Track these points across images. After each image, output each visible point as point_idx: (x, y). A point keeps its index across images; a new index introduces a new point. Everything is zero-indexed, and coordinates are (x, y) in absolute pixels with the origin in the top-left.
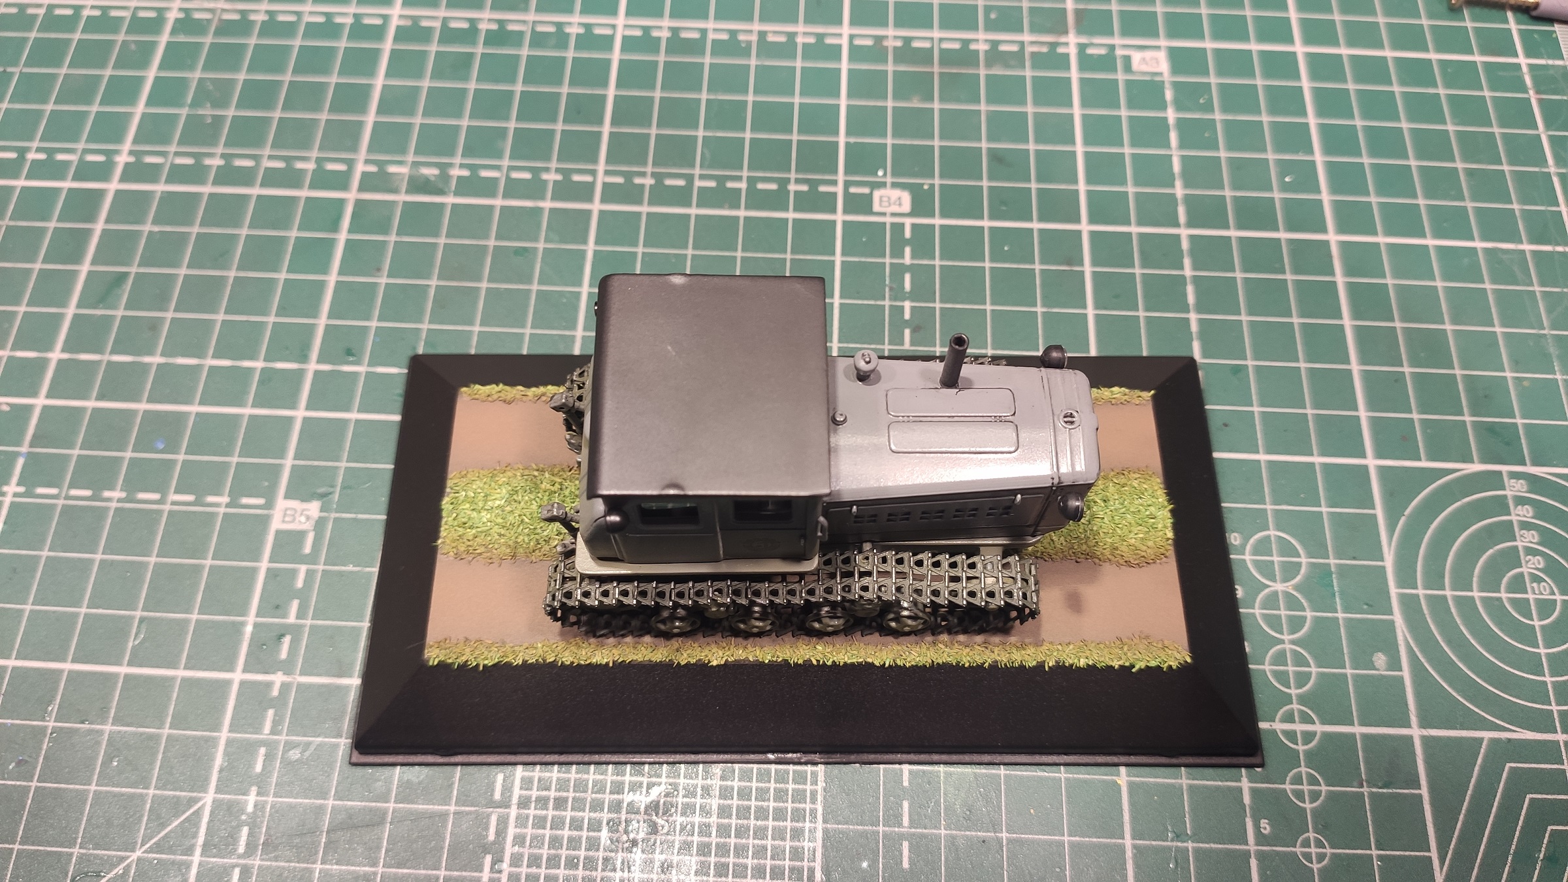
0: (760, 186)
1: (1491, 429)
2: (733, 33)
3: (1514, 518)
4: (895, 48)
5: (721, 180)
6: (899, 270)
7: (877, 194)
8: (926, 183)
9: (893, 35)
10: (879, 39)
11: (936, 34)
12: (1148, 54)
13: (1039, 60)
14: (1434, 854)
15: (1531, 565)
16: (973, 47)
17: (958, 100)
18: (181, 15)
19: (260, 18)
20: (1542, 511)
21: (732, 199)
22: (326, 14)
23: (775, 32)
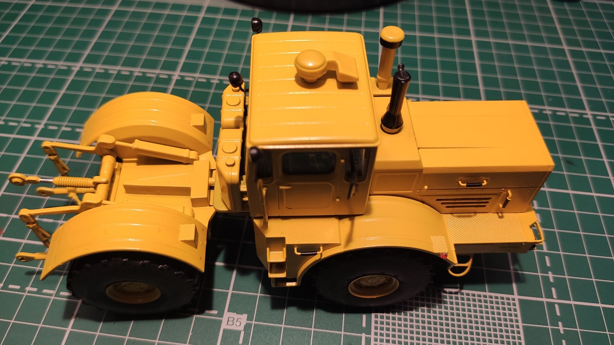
18: (179, 78)
19: (216, 82)
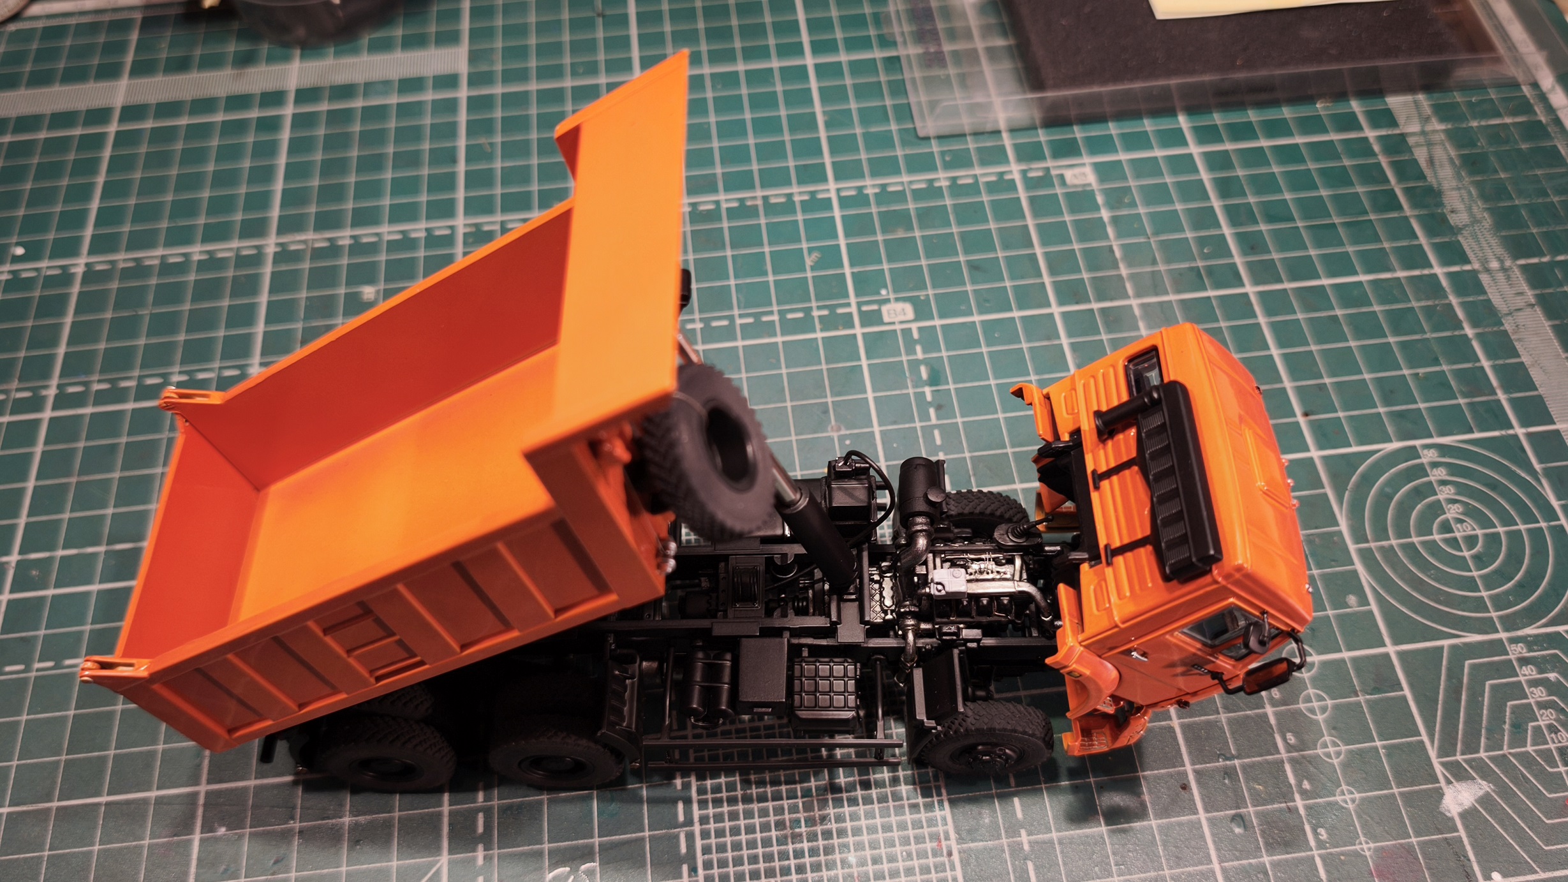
0: (790, 316)
1: (1401, 415)
2: (741, 200)
3: (1432, 478)
4: (876, 194)
5: (756, 316)
6: (915, 365)
7: (885, 309)
8: (922, 294)
9: (870, 184)
10: (860, 189)
11: (905, 178)
12: (1077, 171)
13: (991, 187)
14: (1425, 737)
15: (1452, 512)
16: (937, 184)
17: (934, 227)
20: (1453, 469)
21: (769, 329)
22: (402, 232)
23: (776, 195)
